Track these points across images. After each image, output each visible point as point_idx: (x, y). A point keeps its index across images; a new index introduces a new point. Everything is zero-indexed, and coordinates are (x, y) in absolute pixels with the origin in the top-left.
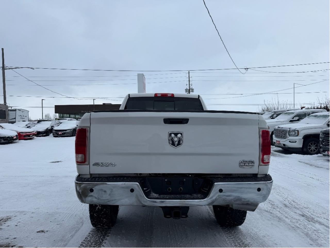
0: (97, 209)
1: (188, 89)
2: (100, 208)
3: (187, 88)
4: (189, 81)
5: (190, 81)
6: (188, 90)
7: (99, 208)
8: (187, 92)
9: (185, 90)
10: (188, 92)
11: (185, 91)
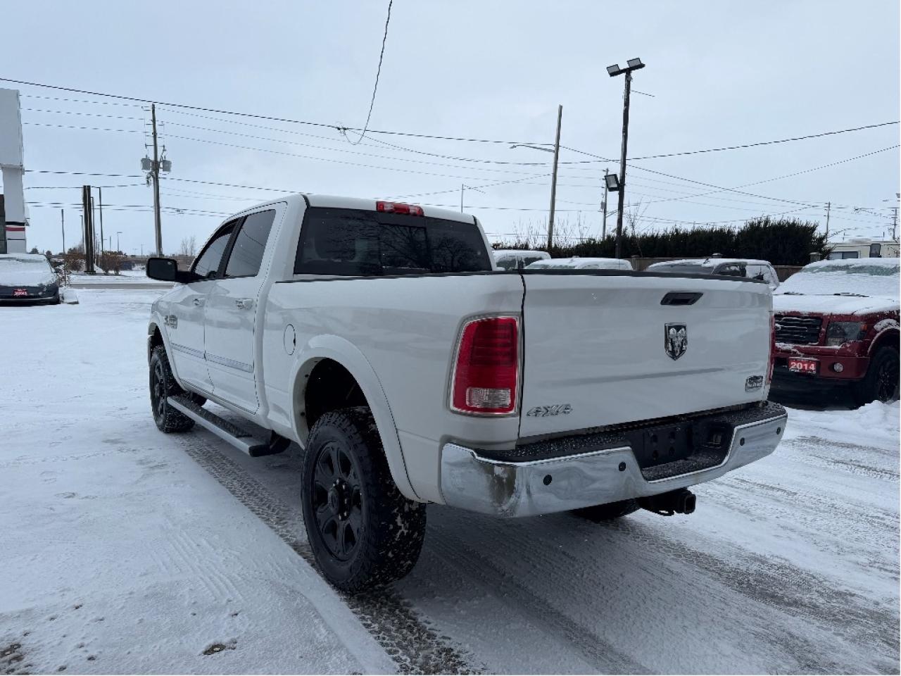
0: (398, 537)
1: (152, 158)
2: (406, 532)
3: (149, 156)
4: (155, 134)
5: (158, 136)
6: (153, 163)
7: (403, 532)
8: (149, 169)
9: (140, 162)
10: (153, 170)
11: (140, 165)
